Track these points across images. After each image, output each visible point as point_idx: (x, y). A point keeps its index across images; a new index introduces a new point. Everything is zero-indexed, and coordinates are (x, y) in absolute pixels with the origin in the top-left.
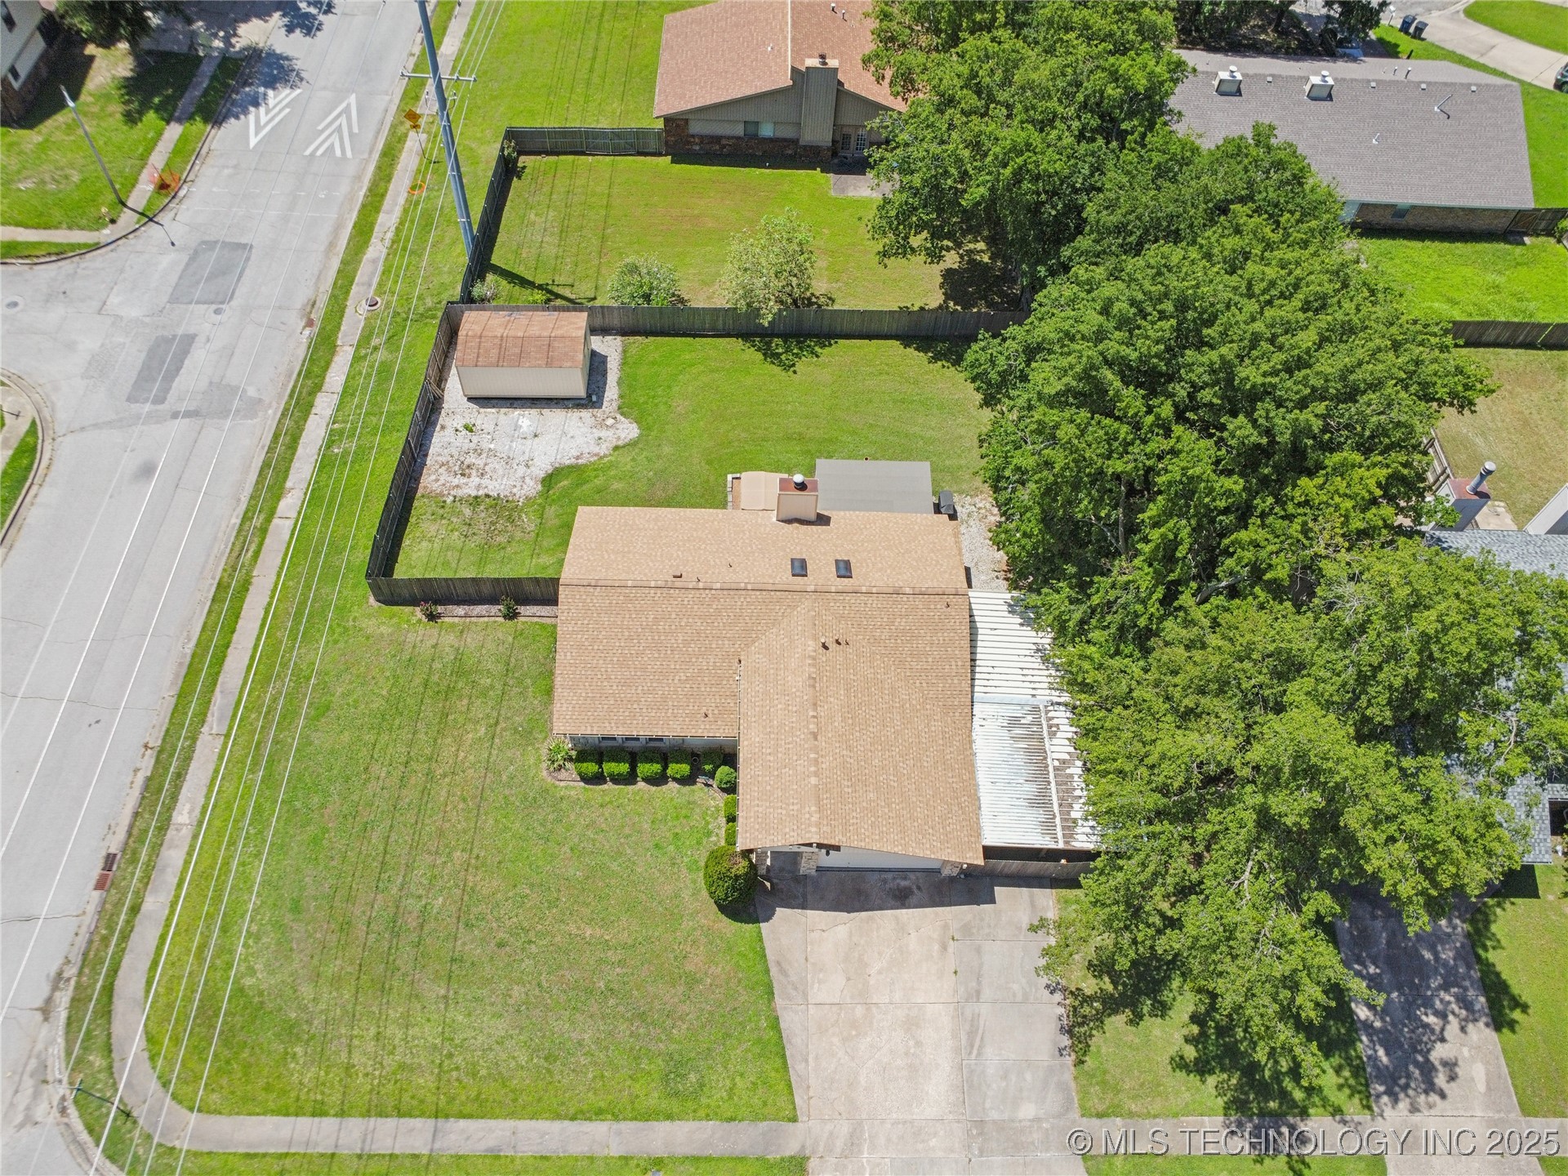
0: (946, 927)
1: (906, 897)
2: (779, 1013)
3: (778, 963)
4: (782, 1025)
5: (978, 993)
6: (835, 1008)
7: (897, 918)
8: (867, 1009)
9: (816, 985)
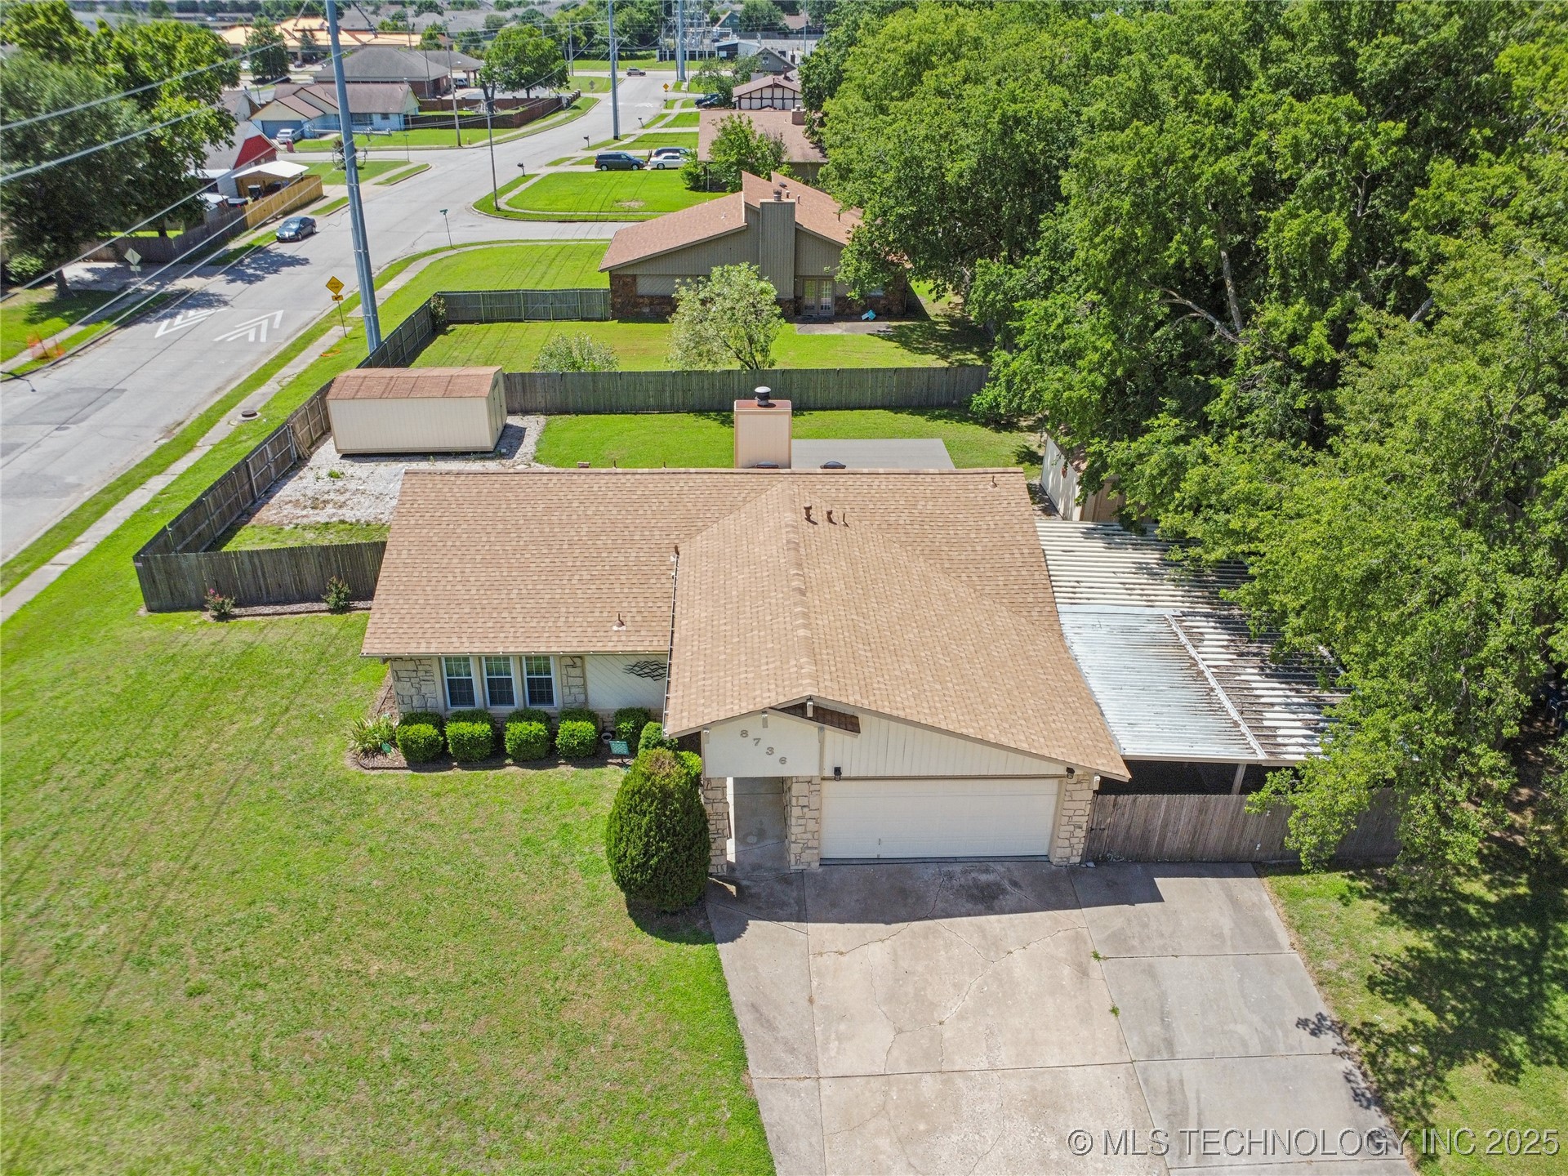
0: (1077, 939)
1: (994, 897)
2: (759, 1095)
3: (754, 1007)
4: (766, 1117)
5: (1169, 1044)
6: (875, 1084)
7: (982, 930)
8: (944, 1082)
9: (834, 1045)
